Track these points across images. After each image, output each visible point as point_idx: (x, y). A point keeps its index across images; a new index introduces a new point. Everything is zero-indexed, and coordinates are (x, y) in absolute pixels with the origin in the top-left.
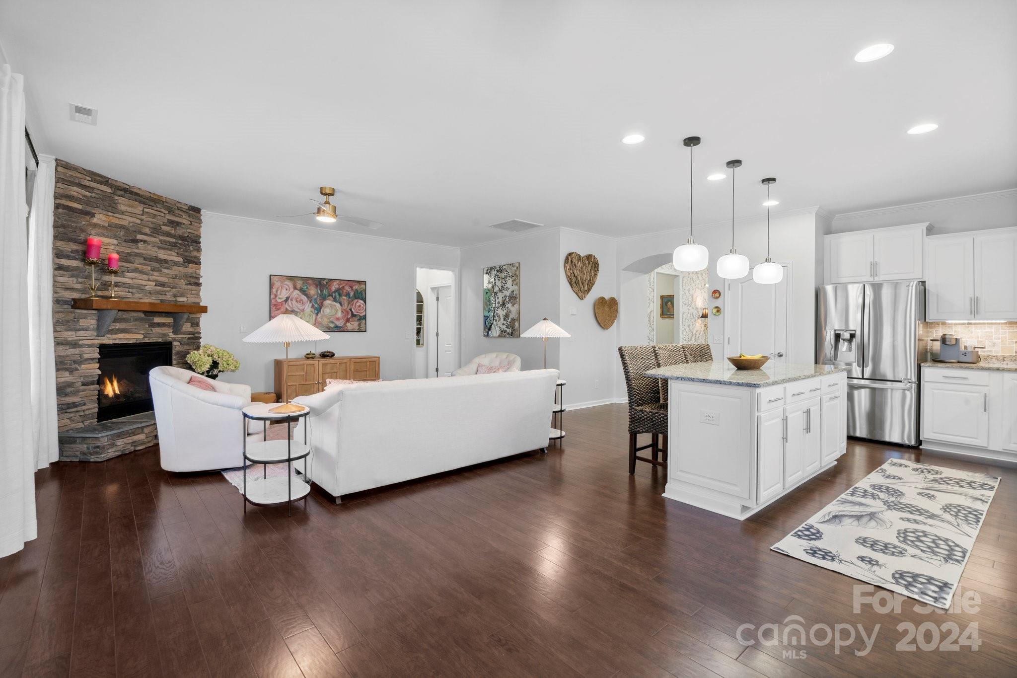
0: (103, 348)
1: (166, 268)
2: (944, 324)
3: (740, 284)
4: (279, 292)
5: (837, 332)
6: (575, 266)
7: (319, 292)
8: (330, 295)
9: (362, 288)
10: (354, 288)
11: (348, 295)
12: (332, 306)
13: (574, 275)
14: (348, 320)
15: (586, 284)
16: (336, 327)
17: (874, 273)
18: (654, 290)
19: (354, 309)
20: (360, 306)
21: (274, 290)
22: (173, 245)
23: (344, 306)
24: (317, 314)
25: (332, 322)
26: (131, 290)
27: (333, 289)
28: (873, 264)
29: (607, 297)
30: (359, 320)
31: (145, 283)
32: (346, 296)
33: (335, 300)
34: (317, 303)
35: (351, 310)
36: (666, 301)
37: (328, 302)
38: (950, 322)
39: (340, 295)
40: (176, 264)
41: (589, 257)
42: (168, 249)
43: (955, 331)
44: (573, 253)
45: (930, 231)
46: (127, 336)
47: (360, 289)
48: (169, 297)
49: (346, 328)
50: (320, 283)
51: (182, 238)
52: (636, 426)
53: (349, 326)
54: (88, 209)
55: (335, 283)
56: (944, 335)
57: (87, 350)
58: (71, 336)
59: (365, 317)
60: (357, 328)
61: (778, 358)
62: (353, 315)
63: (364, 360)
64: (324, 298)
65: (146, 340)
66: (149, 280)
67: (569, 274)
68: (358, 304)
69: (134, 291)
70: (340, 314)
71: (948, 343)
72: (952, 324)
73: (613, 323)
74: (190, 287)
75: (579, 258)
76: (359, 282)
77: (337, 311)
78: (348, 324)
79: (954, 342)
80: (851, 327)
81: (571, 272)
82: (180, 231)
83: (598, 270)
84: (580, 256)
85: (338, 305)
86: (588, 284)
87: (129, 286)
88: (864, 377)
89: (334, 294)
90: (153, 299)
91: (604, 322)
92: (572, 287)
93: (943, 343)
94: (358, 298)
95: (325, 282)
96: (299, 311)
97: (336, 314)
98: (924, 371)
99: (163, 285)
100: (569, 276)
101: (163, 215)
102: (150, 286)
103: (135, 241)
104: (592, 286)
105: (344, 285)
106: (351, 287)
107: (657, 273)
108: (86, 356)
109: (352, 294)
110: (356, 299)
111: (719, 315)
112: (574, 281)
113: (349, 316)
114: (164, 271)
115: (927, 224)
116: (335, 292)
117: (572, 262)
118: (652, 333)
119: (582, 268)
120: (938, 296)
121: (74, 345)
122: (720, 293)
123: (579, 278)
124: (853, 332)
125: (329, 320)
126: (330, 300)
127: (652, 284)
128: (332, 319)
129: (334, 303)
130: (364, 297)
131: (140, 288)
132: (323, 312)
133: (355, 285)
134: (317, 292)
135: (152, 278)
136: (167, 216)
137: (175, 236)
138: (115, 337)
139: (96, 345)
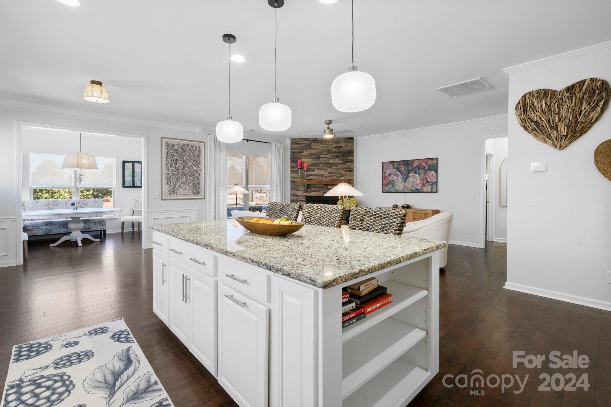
0: (307, 197)
1: (333, 166)
4: (386, 171)
7: (406, 168)
8: (413, 170)
9: (434, 163)
10: (428, 163)
11: (424, 168)
12: (414, 177)
13: (532, 120)
14: (424, 185)
16: (416, 189)
19: (428, 178)
20: (432, 175)
21: (384, 170)
22: (337, 157)
23: (422, 176)
24: (405, 182)
25: (414, 187)
26: (317, 176)
27: (415, 165)
30: (431, 185)
31: (323, 173)
32: (422, 169)
33: (416, 173)
34: (405, 175)
35: (426, 178)
37: (411, 174)
39: (419, 169)
40: (338, 164)
42: (334, 158)
44: (536, 91)
46: (316, 193)
47: (433, 163)
48: (335, 178)
49: (423, 190)
50: (406, 163)
51: (341, 152)
53: (425, 189)
54: (300, 151)
55: (416, 162)
57: (300, 197)
58: (295, 193)
59: (436, 183)
60: (430, 190)
62: (427, 182)
63: (420, 212)
64: (409, 172)
66: (325, 172)
68: (431, 174)
69: (319, 176)
70: (418, 182)
74: (346, 172)
76: (432, 159)
77: (417, 179)
78: (424, 187)
82: (340, 150)
85: (417, 176)
87: (316, 175)
89: (415, 169)
90: (328, 179)
94: (431, 170)
95: (410, 162)
96: (395, 180)
97: (416, 181)
99: (332, 173)
102: (326, 174)
103: (320, 158)
105: (421, 162)
106: (426, 163)
108: (300, 199)
109: (427, 168)
110: (430, 170)
113: (425, 182)
114: (333, 167)
116: (416, 168)
121: (297, 195)
125: (412, 185)
126: (412, 173)
128: (414, 185)
129: (415, 175)
130: (436, 169)
131: (322, 175)
132: (409, 180)
133: (429, 161)
134: (406, 169)
135: (326, 171)
136: (334, 145)
137: (338, 153)
138: (311, 193)
139: (304, 196)
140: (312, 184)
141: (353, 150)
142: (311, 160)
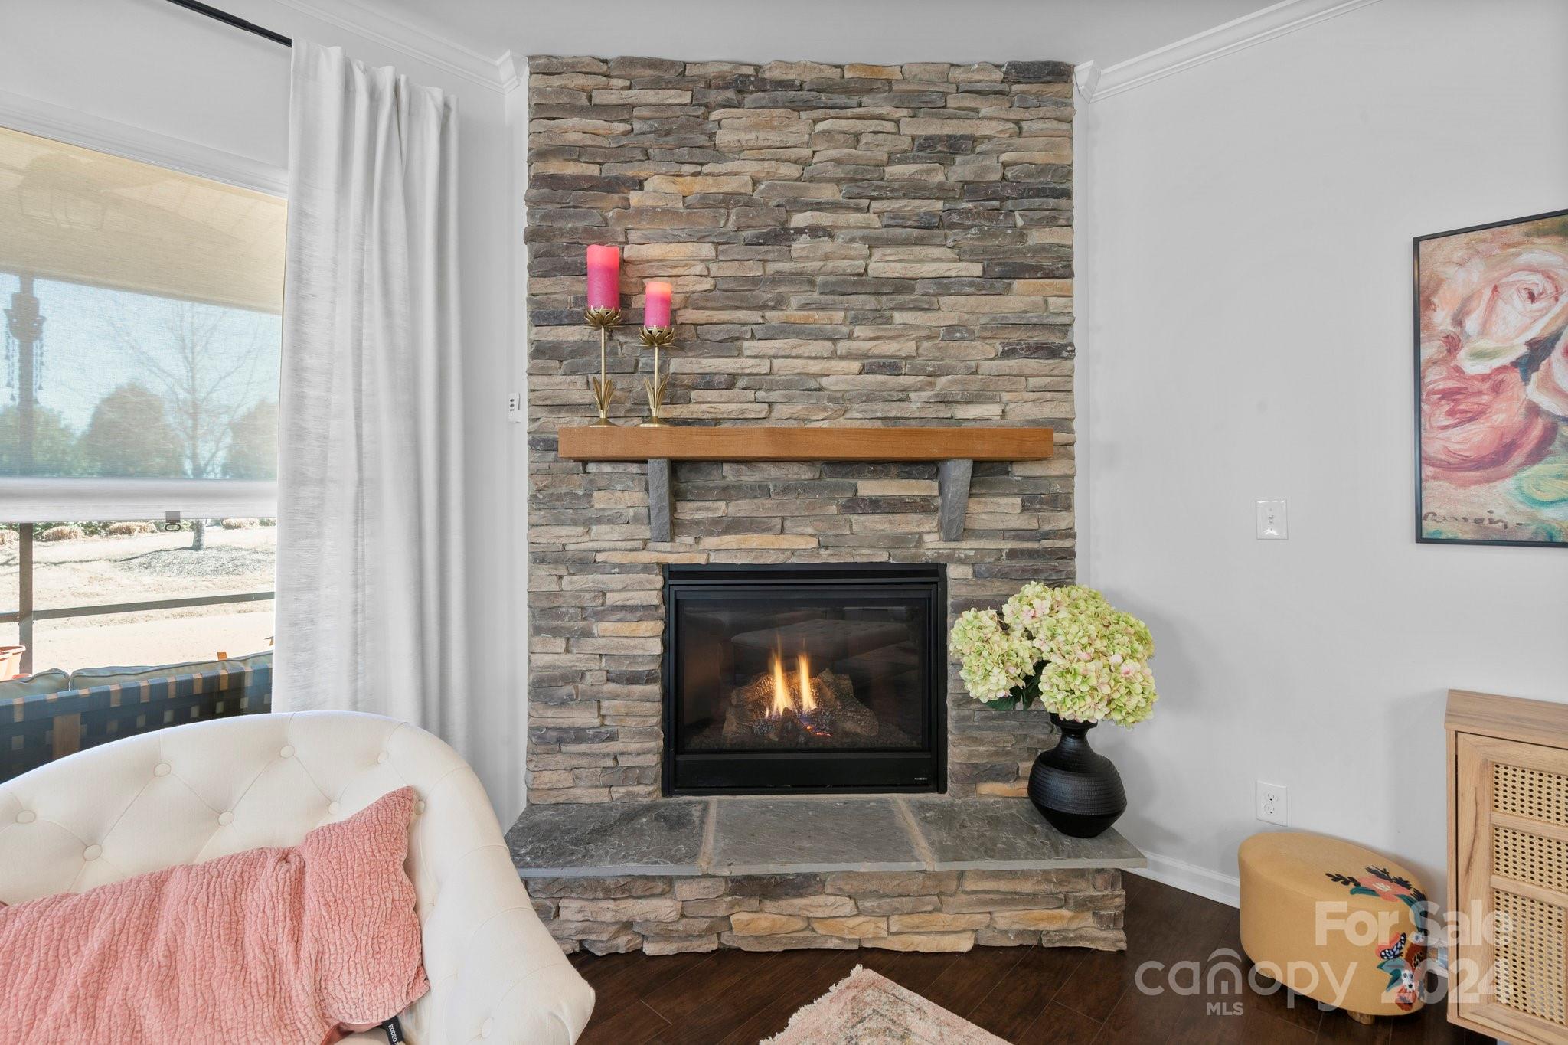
0: (672, 573)
1: (902, 308)
4: (1472, 324)
21: (1441, 318)
22: (931, 227)
26: (761, 394)
31: (814, 367)
40: (945, 286)
42: (908, 242)
46: (755, 540)
48: (915, 406)
51: (970, 189)
54: (613, 170)
57: (615, 580)
58: (571, 537)
65: (826, 557)
66: (834, 356)
69: (774, 396)
74: (1014, 364)
82: (963, 169)
87: (757, 382)
90: (855, 418)
99: (891, 367)
101: (889, 126)
102: (842, 375)
103: (782, 236)
108: (612, 599)
114: (899, 317)
121: (584, 563)
131: (808, 387)
135: (843, 347)
136: (909, 128)
137: (942, 192)
138: (709, 542)
139: (646, 568)
140: (720, 461)
141: (1067, 172)
142: (707, 250)
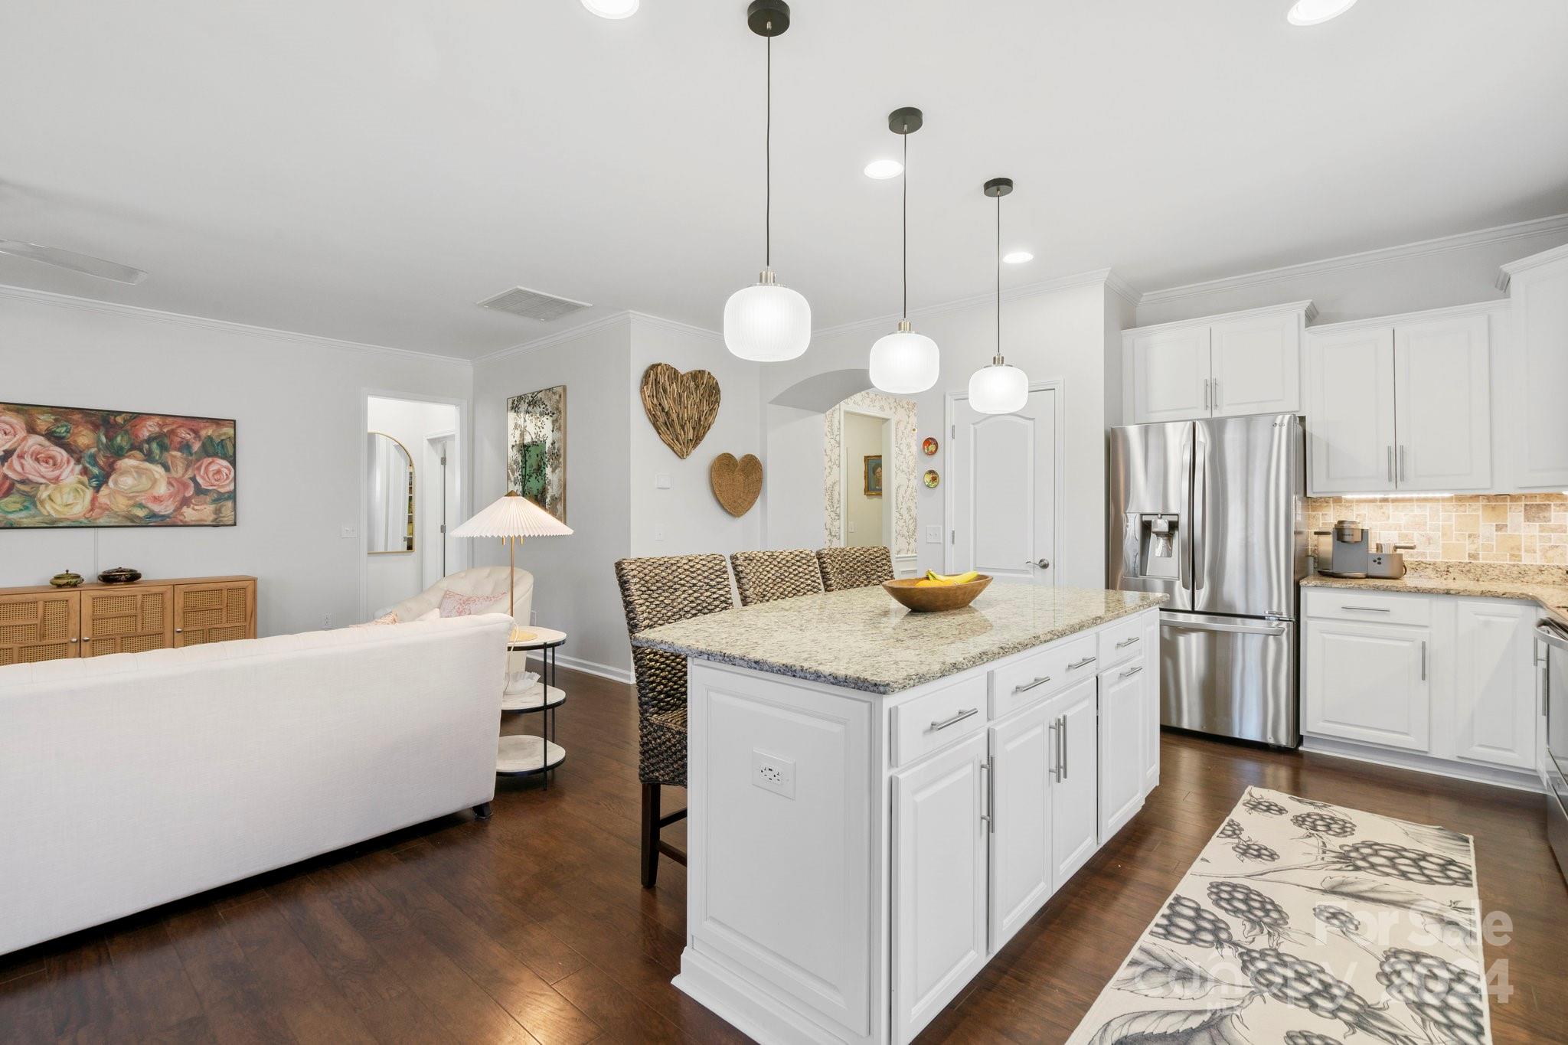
2: (1338, 500)
3: (972, 427)
5: (1145, 518)
6: (665, 391)
7: (104, 439)
8: (133, 447)
9: (225, 434)
10: (203, 433)
11: (185, 447)
12: (140, 472)
13: (663, 409)
14: (185, 502)
15: (689, 426)
16: (153, 515)
17: (1211, 403)
18: (839, 443)
19: (203, 478)
20: (219, 472)
23: (177, 472)
24: (97, 489)
25: (141, 506)
27: (145, 433)
28: (1209, 383)
29: (738, 454)
30: (215, 501)
32: (180, 450)
33: (149, 458)
34: (95, 464)
35: (193, 479)
36: (873, 465)
37: (127, 463)
38: (1349, 496)
39: (163, 448)
41: (697, 375)
43: (1358, 515)
44: (660, 364)
45: (1312, 317)
47: (220, 435)
49: (181, 518)
50: (103, 421)
52: (653, 765)
53: (189, 513)
55: (149, 423)
56: (1341, 522)
59: (232, 496)
60: (212, 517)
61: (1039, 571)
62: (199, 491)
63: (212, 586)
64: (119, 453)
67: (650, 406)
68: (214, 468)
70: (162, 489)
71: (1347, 538)
72: (1351, 501)
73: (751, 503)
75: (674, 375)
76: (217, 422)
77: (155, 482)
78: (185, 509)
79: (1358, 537)
80: (1173, 510)
81: (655, 401)
83: (717, 401)
84: (676, 372)
85: (158, 470)
86: (694, 428)
88: (1196, 609)
89: (146, 446)
91: (735, 502)
92: (659, 434)
93: (1338, 540)
94: (216, 455)
95: (119, 419)
96: (42, 480)
97: (153, 486)
98: (1306, 595)
100: (650, 410)
104: (704, 433)
105: (174, 427)
106: (196, 432)
107: (847, 413)
109: (196, 446)
110: (209, 456)
111: (935, 486)
112: (661, 420)
113: (190, 492)
115: (1307, 303)
116: (149, 441)
117: (657, 382)
118: (836, 523)
119: (680, 396)
120: (1328, 445)
122: (936, 444)
123: (674, 416)
124: (1175, 519)
125: (131, 502)
126: (135, 458)
127: (836, 433)
128: (142, 499)
129: (147, 465)
130: (231, 453)
132: (116, 483)
133: (205, 427)
134: (99, 440)
